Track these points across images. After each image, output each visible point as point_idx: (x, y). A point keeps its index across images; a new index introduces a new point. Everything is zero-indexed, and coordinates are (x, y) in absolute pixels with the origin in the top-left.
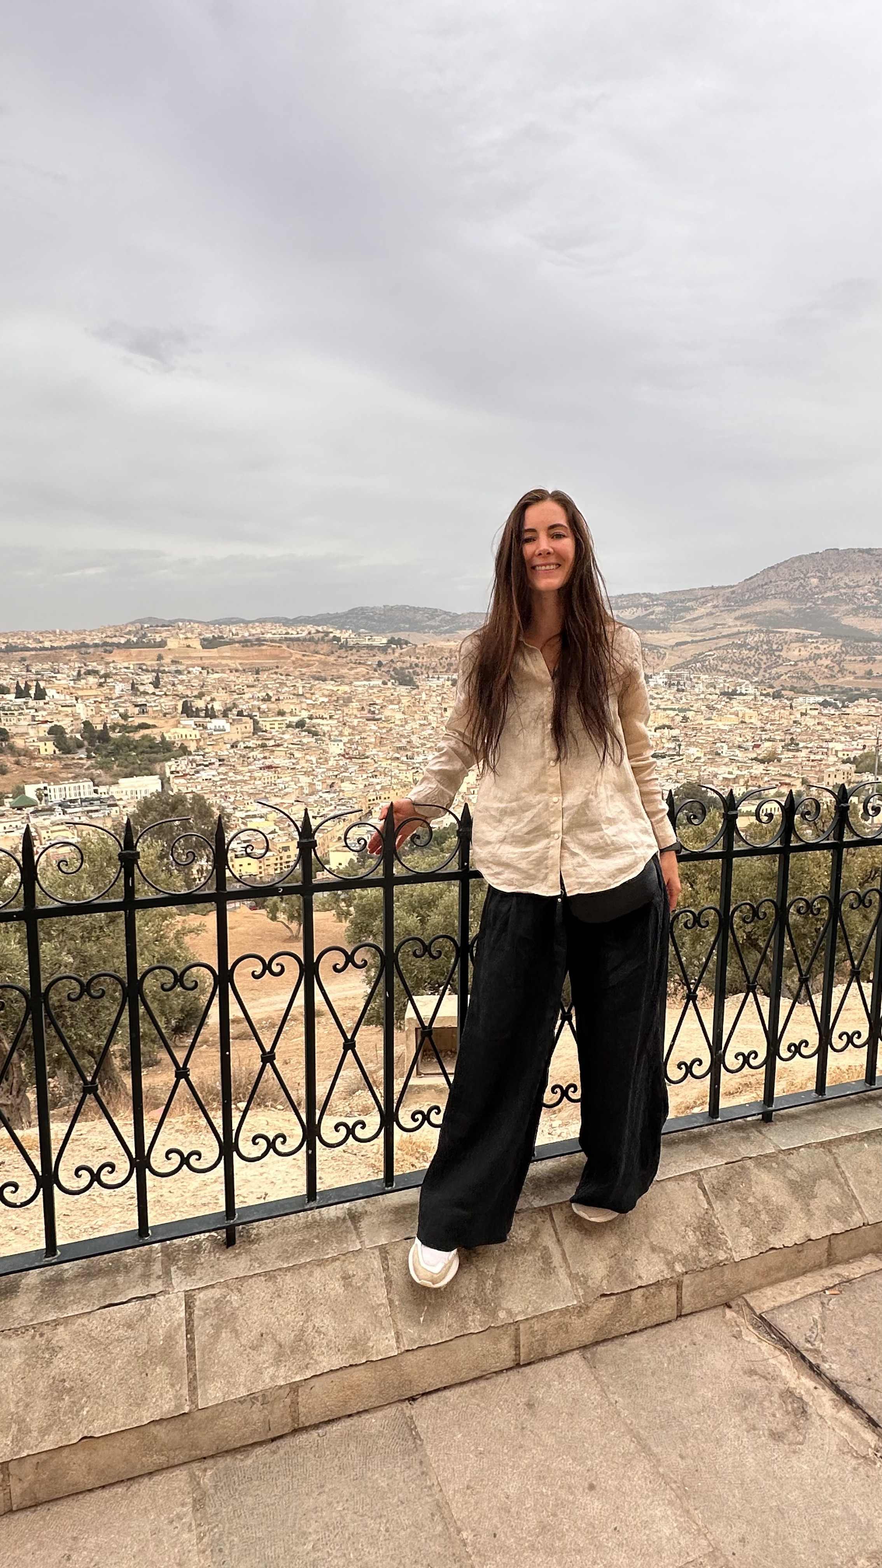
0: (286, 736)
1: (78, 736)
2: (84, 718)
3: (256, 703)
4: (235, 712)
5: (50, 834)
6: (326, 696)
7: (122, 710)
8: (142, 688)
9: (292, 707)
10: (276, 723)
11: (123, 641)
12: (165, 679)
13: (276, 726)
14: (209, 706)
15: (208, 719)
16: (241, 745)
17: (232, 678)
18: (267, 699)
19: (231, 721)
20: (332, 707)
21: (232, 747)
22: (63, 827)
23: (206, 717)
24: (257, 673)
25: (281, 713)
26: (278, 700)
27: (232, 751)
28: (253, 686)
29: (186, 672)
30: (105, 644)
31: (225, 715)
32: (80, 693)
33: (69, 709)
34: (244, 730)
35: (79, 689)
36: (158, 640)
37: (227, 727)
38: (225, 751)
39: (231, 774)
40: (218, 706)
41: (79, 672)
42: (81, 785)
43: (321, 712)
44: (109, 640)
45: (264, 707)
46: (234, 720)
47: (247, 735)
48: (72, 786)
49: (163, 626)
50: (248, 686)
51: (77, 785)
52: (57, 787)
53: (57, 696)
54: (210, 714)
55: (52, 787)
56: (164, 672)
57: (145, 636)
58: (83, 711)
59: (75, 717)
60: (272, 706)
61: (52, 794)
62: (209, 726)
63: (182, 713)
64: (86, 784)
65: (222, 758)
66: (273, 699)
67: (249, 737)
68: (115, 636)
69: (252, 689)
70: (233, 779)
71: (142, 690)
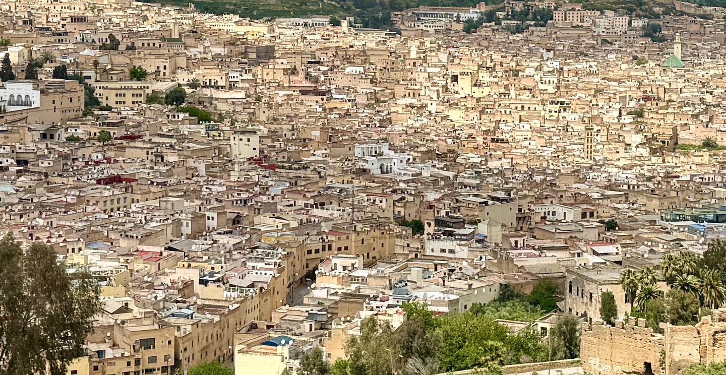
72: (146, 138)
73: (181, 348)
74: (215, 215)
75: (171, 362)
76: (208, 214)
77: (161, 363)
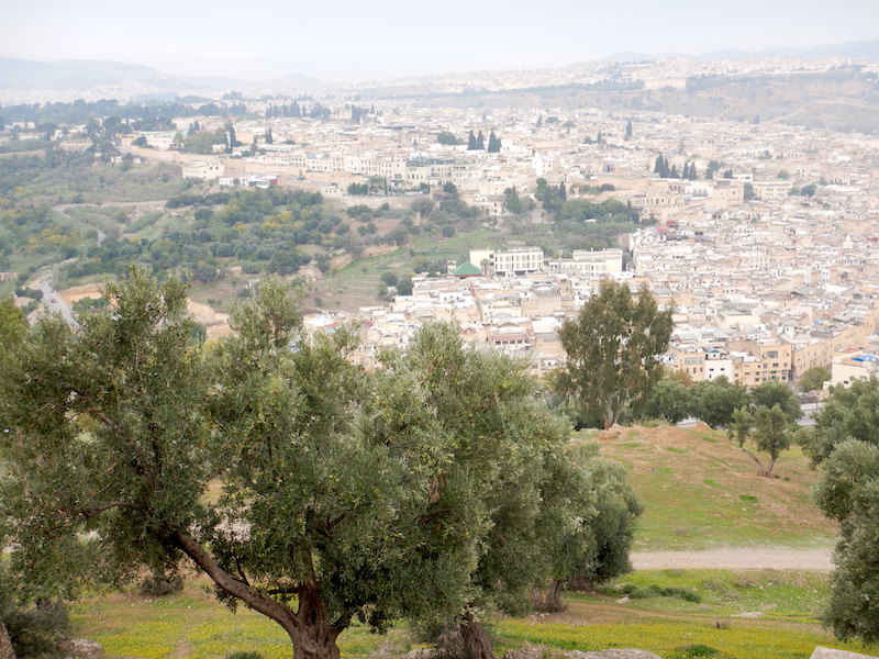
0: (787, 207)
1: (532, 196)
2: (540, 174)
3: (750, 161)
4: (722, 170)
5: (491, 310)
6: (848, 154)
7: (583, 166)
8: (609, 141)
9: (799, 167)
10: (775, 188)
11: (592, 81)
12: (637, 129)
13: (775, 192)
14: (689, 164)
15: (686, 181)
16: (726, 215)
17: (723, 129)
18: (767, 156)
19: (715, 184)
20: (855, 169)
21: (715, 217)
22: (507, 303)
23: (684, 177)
24: (757, 121)
25: (783, 175)
26: (779, 158)
27: (713, 223)
28: (749, 139)
29: (665, 121)
30: (573, 85)
31: (709, 176)
32: (538, 145)
33: (525, 165)
34: (731, 196)
35: (538, 140)
36: (634, 80)
37: (710, 191)
38: (704, 222)
39: (709, 252)
40: (701, 166)
41: (540, 119)
42: (531, 254)
43: (838, 175)
44: (577, 82)
45: (760, 166)
46: (719, 182)
47: (735, 203)
48: (521, 255)
49: (643, 62)
50: (742, 139)
51: (526, 254)
52: (504, 255)
53: (513, 148)
54: (690, 174)
55: (498, 256)
56: (638, 120)
57: (619, 75)
58: (540, 167)
59: (530, 172)
60: (771, 165)
61: (499, 263)
62: (687, 189)
63: (655, 171)
64: (536, 254)
65: (700, 230)
66: (774, 157)
67: (736, 206)
68: (584, 76)
69: (747, 143)
70: (712, 258)
71: (609, 143)
72: (784, 219)
73: (796, 359)
74: (828, 271)
75: (789, 368)
76: (823, 271)
77: (781, 367)
